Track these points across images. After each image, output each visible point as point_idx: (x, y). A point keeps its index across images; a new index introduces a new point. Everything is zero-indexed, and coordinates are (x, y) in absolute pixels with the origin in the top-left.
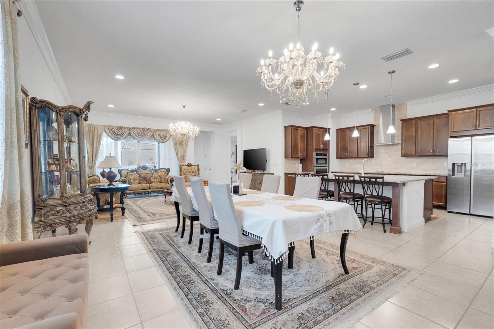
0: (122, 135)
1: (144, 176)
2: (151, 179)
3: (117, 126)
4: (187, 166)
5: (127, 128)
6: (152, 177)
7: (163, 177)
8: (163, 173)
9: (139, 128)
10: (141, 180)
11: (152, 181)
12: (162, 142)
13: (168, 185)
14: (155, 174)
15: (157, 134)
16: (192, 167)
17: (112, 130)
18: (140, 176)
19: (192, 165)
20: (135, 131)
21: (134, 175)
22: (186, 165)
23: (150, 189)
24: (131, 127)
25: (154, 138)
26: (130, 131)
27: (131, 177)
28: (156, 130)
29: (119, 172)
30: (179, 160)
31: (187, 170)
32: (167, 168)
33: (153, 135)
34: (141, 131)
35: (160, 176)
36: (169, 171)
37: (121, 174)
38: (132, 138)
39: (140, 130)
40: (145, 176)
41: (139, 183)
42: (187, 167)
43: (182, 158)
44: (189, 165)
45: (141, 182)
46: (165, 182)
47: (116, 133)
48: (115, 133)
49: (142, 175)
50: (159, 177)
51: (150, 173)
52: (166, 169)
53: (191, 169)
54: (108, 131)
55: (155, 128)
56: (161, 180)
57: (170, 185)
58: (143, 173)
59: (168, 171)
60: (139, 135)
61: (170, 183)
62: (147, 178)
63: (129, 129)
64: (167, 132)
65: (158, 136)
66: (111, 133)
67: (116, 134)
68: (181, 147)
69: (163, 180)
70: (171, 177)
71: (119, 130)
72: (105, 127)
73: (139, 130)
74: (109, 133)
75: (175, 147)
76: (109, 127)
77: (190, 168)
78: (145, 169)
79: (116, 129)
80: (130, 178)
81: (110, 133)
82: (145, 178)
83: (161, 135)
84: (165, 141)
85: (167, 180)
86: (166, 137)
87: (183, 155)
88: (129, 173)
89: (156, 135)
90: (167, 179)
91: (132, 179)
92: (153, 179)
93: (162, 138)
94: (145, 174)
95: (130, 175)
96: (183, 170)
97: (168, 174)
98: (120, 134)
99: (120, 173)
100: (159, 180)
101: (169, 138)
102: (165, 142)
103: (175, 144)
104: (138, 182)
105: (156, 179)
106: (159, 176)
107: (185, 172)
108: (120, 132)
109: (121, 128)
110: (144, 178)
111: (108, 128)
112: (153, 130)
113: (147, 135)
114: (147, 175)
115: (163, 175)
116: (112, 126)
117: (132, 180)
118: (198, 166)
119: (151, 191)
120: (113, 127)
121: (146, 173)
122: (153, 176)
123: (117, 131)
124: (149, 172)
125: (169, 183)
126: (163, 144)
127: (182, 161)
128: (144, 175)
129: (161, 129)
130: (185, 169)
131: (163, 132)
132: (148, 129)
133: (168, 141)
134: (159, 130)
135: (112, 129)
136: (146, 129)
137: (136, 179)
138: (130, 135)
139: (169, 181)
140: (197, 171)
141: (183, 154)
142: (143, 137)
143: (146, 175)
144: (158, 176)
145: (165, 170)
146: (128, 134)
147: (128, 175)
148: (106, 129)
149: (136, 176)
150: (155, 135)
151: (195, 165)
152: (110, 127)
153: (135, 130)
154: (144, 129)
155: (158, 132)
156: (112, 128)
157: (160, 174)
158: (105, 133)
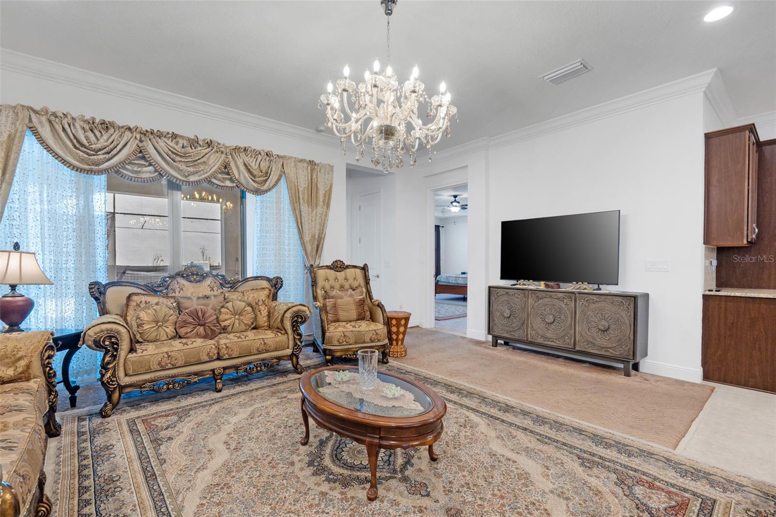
0: (108, 153)
1: (195, 306)
2: (222, 317)
3: (88, 117)
4: (331, 269)
5: (129, 129)
6: (223, 310)
7: (262, 308)
8: (263, 295)
9: (174, 136)
10: (185, 323)
11: (223, 324)
12: (257, 192)
13: (284, 337)
14: (234, 296)
15: (238, 163)
16: (348, 270)
17: (64, 129)
18: (179, 308)
19: (348, 267)
20: (162, 144)
21: (157, 304)
22: (328, 267)
23: (219, 359)
24: (145, 127)
25: (228, 174)
26: (141, 141)
27: (143, 315)
28: (237, 149)
29: (92, 295)
30: (305, 250)
31: (332, 282)
32: (271, 277)
33: (226, 166)
34: (183, 147)
35: (254, 304)
36: (278, 286)
37: (104, 303)
38: (151, 168)
39: (181, 142)
40: (199, 307)
41: (178, 336)
42: (332, 271)
43: (316, 243)
44: (338, 266)
45: (182, 331)
46: (270, 327)
47: (85, 142)
48: (78, 144)
49: (186, 303)
50: (249, 309)
51: (216, 293)
52: (268, 280)
53: (346, 279)
54: (46, 132)
55: (232, 143)
56: (256, 318)
57: (291, 337)
58: (189, 295)
59: (276, 284)
60: (178, 159)
61: (290, 331)
62: (207, 315)
63: (138, 136)
64: (270, 161)
65: (242, 168)
66: (62, 140)
67: (83, 145)
68: (313, 210)
69: (263, 319)
70: (295, 309)
71: (98, 134)
72: (33, 116)
73: (177, 143)
74: (51, 142)
75: (294, 210)
76: (53, 118)
77: (341, 275)
78: (197, 282)
79: (83, 128)
80: (138, 318)
81: (55, 144)
82: (200, 314)
83: (255, 167)
84: (265, 187)
85: (282, 321)
86: (267, 175)
87: (317, 237)
88: (134, 298)
89: (237, 167)
90: (277, 315)
91: (149, 322)
92: (227, 319)
93: (254, 176)
94: (199, 298)
95: (138, 305)
96: (321, 282)
97: (275, 297)
98: (99, 146)
99: (96, 299)
100: (248, 318)
101: (279, 180)
102: (266, 191)
103: (295, 201)
104: (170, 330)
105: (240, 314)
106: (250, 305)
107: (327, 287)
108: (102, 140)
109: (106, 126)
110: (194, 314)
111: (50, 122)
112: (226, 147)
113: (204, 162)
114: (206, 301)
115: (261, 301)
116: (65, 115)
117: (146, 327)
118: (365, 269)
119: (225, 368)
120: (73, 118)
121: (200, 295)
122: (229, 305)
123: (87, 138)
124: (212, 289)
125: (287, 333)
126: (259, 198)
127: (314, 254)
128: (193, 305)
129: (253, 147)
130: (327, 279)
131: (260, 158)
132: (209, 144)
133: (274, 190)
134: (245, 150)
135: (66, 126)
136: (200, 142)
137: (165, 320)
138: (143, 158)
139: (288, 325)
140: (362, 283)
141: (317, 232)
142: (191, 169)
143: (202, 301)
144: (244, 304)
145: (265, 284)
146: (134, 153)
147: (133, 304)
148: (41, 122)
149: (165, 310)
150: (232, 164)
151: (355, 267)
152: (56, 117)
153: (159, 140)
154: (194, 143)
155: (243, 155)
156: (65, 121)
157: (251, 297)
158: (35, 141)
